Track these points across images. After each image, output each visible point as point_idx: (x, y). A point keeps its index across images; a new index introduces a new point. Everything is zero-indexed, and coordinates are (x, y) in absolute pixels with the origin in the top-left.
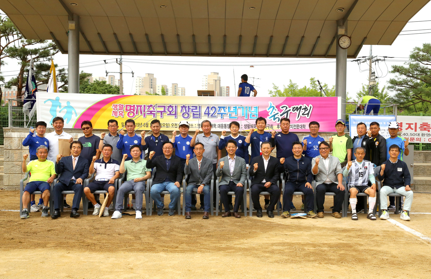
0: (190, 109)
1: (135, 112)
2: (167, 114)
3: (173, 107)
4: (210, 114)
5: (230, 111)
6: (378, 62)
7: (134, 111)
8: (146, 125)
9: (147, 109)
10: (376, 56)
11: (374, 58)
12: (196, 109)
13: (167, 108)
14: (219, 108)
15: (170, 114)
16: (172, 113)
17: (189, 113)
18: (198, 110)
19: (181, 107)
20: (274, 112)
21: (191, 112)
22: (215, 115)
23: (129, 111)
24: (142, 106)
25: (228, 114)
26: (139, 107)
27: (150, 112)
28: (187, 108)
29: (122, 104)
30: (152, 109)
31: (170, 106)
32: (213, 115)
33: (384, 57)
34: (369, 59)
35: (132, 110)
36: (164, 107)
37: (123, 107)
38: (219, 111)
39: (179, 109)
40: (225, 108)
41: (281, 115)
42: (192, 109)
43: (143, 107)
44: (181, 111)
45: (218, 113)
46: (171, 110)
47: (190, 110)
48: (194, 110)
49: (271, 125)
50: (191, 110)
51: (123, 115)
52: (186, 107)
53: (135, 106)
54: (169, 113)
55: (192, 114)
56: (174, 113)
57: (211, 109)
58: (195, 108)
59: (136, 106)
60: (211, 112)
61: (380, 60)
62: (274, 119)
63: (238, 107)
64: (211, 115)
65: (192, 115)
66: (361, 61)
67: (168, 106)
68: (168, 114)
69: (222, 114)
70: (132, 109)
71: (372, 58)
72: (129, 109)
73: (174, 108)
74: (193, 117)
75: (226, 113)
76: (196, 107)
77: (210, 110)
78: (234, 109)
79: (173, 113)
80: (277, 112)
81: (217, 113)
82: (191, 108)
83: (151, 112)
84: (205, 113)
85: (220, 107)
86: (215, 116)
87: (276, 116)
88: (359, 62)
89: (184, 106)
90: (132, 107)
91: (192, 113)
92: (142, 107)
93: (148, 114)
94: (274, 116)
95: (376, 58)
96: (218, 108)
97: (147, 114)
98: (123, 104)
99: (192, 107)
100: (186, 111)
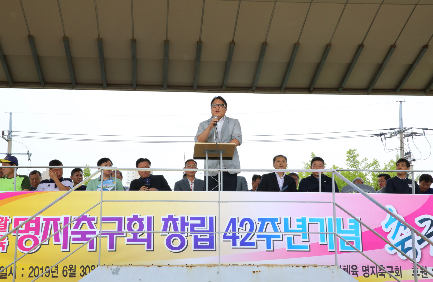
0: (187, 224)
1: (40, 236)
2: (126, 238)
3: (142, 219)
4: (238, 237)
5: (290, 229)
6: (413, 137)
7: (37, 233)
8: (69, 272)
9: (73, 226)
10: (410, 127)
11: (405, 132)
12: (202, 225)
13: (127, 222)
14: (260, 222)
15: (135, 239)
16: (138, 238)
17: (184, 236)
18: (206, 228)
19: (164, 219)
20: (402, 234)
21: (189, 234)
22: (251, 241)
23: (22, 235)
24: (59, 219)
25: (285, 238)
26: (52, 223)
27: (79, 236)
28: (179, 223)
29: (4, 217)
30: (86, 228)
31: (135, 218)
32: (247, 241)
33: (423, 129)
34: (400, 132)
35: (30, 232)
36: (120, 220)
37: (8, 222)
38: (261, 230)
39: (159, 225)
40: (276, 223)
41: (420, 242)
42: (193, 226)
43: (62, 221)
44: (165, 229)
45: (258, 236)
46: (136, 227)
47: (186, 227)
48: (196, 228)
49: (397, 269)
50: (189, 227)
51: (6, 245)
52: (177, 219)
53: (42, 221)
54: (132, 237)
55: (193, 237)
56: (145, 237)
57: (241, 225)
58: (199, 222)
59: (44, 219)
60: (242, 234)
61: (415, 134)
62: (405, 251)
63: (310, 220)
64: (240, 239)
65: (191, 241)
66: (386, 136)
67: (129, 219)
68: (129, 240)
69: (268, 237)
70: (32, 229)
71: (404, 131)
72: (23, 228)
73: (145, 222)
74: (196, 246)
75: (279, 236)
76: (202, 219)
77: (238, 226)
78: (300, 223)
79: (142, 237)
80: (407, 233)
81: (255, 236)
82: (190, 222)
83: (84, 234)
84: (225, 237)
85: (263, 220)
86: (252, 244)
87: (408, 244)
88: (383, 137)
89: (170, 218)
90: (32, 221)
91: (193, 235)
92: (59, 222)
93: (74, 239)
94: (402, 243)
95: (410, 131)
96: (257, 222)
97: (72, 242)
98: (8, 217)
99: (192, 219)
100: (176, 229)
